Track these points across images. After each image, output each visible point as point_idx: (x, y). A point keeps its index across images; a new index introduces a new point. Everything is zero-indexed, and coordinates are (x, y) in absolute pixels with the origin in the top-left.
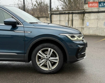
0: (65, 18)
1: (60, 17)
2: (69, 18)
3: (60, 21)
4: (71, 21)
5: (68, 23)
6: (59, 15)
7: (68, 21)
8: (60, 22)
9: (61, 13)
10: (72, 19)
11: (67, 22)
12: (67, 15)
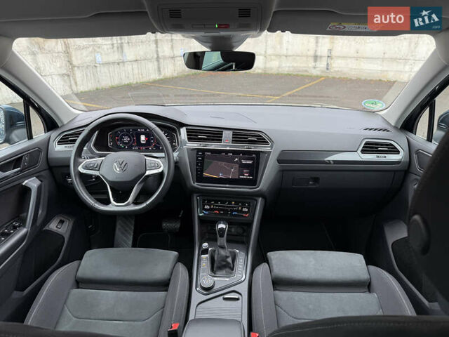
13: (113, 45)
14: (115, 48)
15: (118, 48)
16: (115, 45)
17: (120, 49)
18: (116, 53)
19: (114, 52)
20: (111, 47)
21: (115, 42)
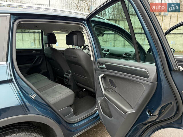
0: (29, 37)
1: (23, 35)
2: (34, 38)
3: (23, 40)
4: (38, 40)
5: (34, 43)
6: (21, 34)
7: (35, 40)
8: (23, 42)
9: (23, 31)
10: (39, 39)
11: (33, 41)
12: (33, 34)
13: (141, 38)
14: (142, 40)
15: (143, 39)
16: (142, 39)
17: (143, 40)
18: (142, 42)
19: (141, 41)
20: (140, 39)
21: (142, 37)
